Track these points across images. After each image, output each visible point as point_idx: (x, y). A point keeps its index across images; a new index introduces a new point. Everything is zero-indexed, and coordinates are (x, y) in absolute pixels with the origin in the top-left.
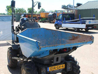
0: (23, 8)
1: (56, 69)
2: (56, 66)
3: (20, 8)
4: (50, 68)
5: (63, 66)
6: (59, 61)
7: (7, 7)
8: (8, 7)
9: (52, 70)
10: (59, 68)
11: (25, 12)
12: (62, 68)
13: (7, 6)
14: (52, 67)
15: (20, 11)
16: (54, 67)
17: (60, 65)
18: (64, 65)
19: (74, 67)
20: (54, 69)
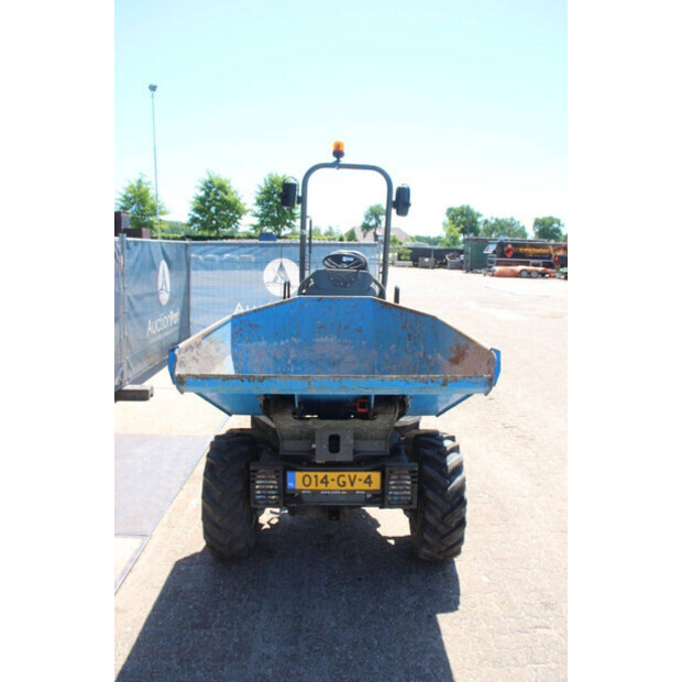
0: (512, 219)
1: (333, 486)
2: (332, 475)
3: (500, 218)
4: (299, 475)
5: (368, 481)
6: (345, 455)
7: (448, 214)
8: (452, 213)
9: (313, 487)
10: (348, 487)
11: (522, 232)
12: (366, 487)
13: (450, 210)
14: (312, 474)
15: (502, 228)
16: (321, 475)
17: (352, 474)
18: (376, 477)
19: (429, 494)
20: (321, 486)
